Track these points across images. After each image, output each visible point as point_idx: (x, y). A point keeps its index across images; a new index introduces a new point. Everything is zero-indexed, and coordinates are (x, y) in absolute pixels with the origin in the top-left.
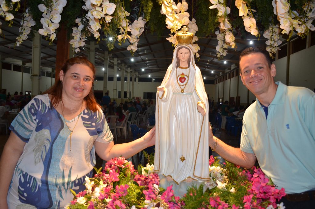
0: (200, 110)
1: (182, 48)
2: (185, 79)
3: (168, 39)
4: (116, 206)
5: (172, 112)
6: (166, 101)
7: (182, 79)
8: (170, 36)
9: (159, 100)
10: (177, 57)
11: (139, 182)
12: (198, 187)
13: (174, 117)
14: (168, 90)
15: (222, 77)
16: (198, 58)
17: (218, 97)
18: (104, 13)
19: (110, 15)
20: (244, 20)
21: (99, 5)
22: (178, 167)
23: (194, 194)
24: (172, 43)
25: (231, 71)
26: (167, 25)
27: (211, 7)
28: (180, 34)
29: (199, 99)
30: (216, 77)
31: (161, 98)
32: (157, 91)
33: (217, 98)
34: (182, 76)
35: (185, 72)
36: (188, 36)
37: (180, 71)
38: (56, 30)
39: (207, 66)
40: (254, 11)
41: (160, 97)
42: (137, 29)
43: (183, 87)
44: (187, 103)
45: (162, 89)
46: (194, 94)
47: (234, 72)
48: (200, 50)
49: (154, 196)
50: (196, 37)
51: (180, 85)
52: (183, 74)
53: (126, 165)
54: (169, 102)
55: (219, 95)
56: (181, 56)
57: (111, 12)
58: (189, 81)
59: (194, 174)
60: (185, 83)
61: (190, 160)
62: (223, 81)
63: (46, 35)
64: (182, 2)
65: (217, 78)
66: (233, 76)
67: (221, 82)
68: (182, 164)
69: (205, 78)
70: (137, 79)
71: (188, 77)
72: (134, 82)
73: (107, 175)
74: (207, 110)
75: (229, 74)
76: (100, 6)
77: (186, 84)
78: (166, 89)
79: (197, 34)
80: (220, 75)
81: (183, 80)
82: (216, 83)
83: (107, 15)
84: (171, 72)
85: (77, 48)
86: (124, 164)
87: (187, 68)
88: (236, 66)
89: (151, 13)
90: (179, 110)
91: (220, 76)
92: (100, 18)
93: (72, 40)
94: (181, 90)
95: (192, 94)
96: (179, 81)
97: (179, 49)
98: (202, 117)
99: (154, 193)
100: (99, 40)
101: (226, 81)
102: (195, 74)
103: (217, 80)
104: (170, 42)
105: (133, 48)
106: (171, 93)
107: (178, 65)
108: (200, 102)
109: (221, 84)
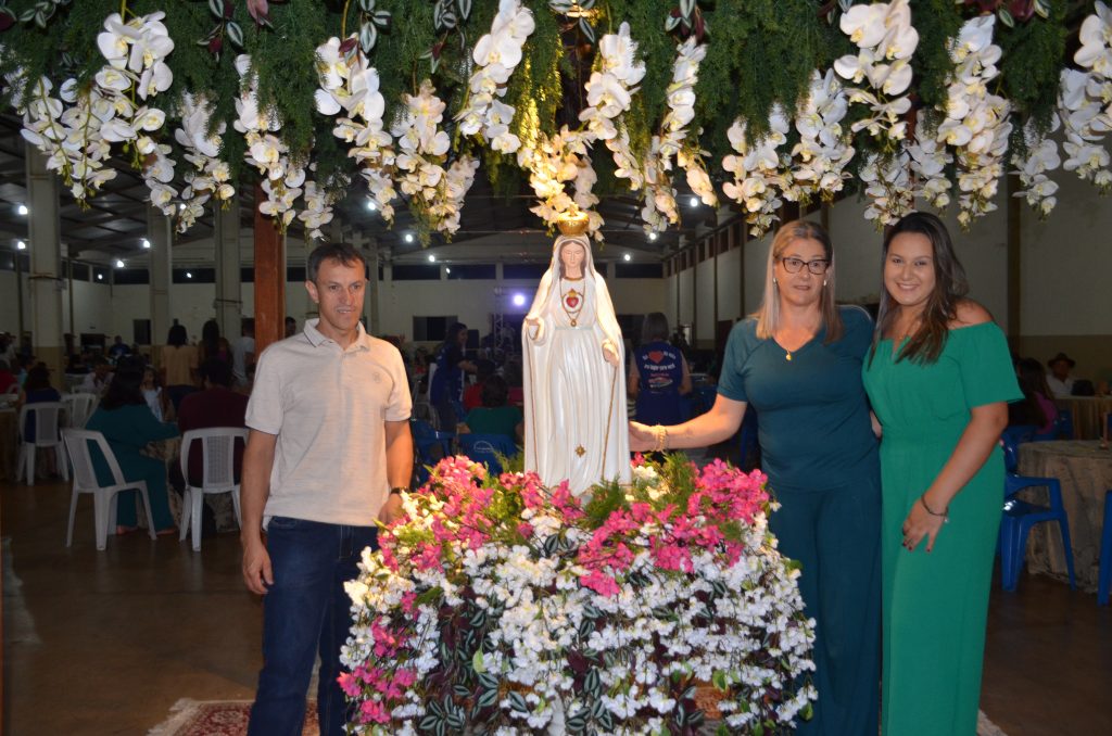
0: (608, 355)
1: (568, 243)
2: (577, 300)
3: (533, 210)
4: (478, 519)
5: (555, 363)
6: (542, 343)
7: (572, 301)
8: (539, 205)
9: (530, 341)
10: (561, 260)
11: (508, 486)
12: (610, 488)
13: (560, 371)
14: (546, 323)
15: (687, 252)
16: (600, 243)
17: (678, 321)
18: (422, 183)
19: (434, 187)
20: (688, 175)
21: (412, 169)
22: (572, 467)
23: (603, 497)
24: (542, 218)
25: (716, 231)
26: (534, 190)
27: (618, 174)
28: (565, 217)
29: (606, 336)
30: (668, 251)
31: (533, 339)
32: (525, 325)
33: (675, 326)
34: (572, 295)
35: (577, 286)
36: (580, 221)
37: (567, 285)
38: (294, 201)
39: (632, 216)
40: (707, 154)
41: (533, 336)
42: (457, 182)
43: (573, 316)
44: (583, 346)
45: (534, 322)
46: (595, 327)
47: (725, 235)
48: (603, 223)
49: (537, 499)
50: (593, 195)
51: (567, 312)
52: (572, 291)
53: (473, 469)
54: (548, 345)
55: (678, 316)
56: (567, 258)
57: (434, 184)
58: (585, 304)
59: (602, 478)
60: (577, 307)
61: (593, 452)
62: (693, 264)
63: (274, 213)
64: (562, 132)
65: (672, 256)
66: (725, 249)
67: (684, 268)
68: (580, 461)
69: (627, 258)
70: (388, 272)
71: (583, 296)
72: (378, 282)
73: (451, 479)
74: (620, 357)
75: (711, 240)
76: (413, 173)
77: (579, 310)
78: (541, 321)
79: (594, 190)
80: (681, 246)
81: (573, 303)
82: (669, 274)
83: (426, 187)
84: (549, 288)
85: (314, 229)
86: (468, 469)
87: (579, 279)
88: (733, 214)
89: (498, 166)
90: (570, 360)
91: (681, 250)
92: (413, 193)
93: (305, 212)
94: (569, 321)
95: (591, 328)
96: (566, 305)
97: (564, 244)
98: (611, 370)
99: (538, 494)
100: (392, 222)
101: (698, 266)
102: (594, 290)
103: (669, 263)
104: (539, 214)
105: (452, 226)
106: (552, 327)
107: (562, 273)
108: (607, 341)
109: (685, 275)
